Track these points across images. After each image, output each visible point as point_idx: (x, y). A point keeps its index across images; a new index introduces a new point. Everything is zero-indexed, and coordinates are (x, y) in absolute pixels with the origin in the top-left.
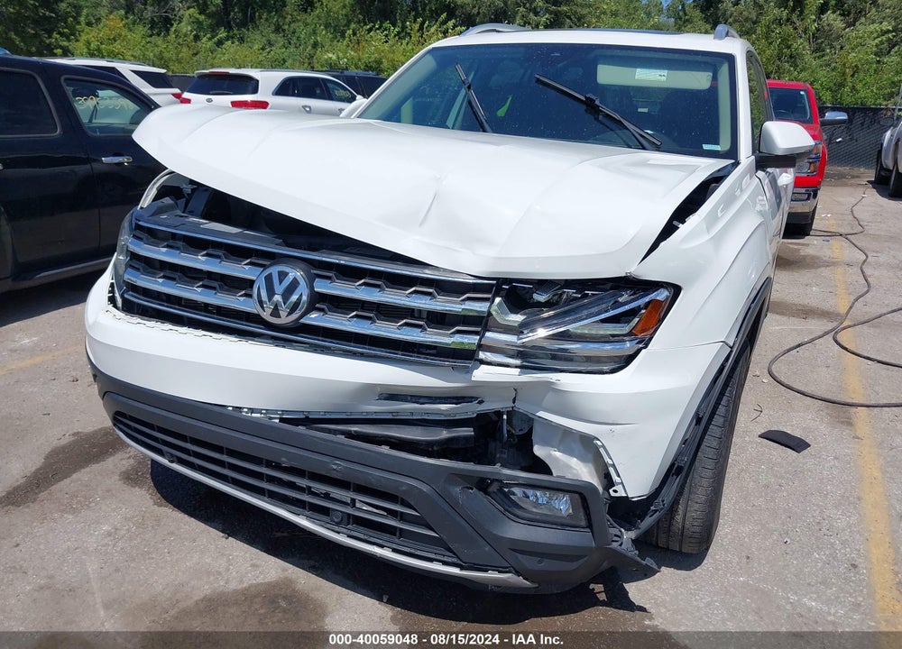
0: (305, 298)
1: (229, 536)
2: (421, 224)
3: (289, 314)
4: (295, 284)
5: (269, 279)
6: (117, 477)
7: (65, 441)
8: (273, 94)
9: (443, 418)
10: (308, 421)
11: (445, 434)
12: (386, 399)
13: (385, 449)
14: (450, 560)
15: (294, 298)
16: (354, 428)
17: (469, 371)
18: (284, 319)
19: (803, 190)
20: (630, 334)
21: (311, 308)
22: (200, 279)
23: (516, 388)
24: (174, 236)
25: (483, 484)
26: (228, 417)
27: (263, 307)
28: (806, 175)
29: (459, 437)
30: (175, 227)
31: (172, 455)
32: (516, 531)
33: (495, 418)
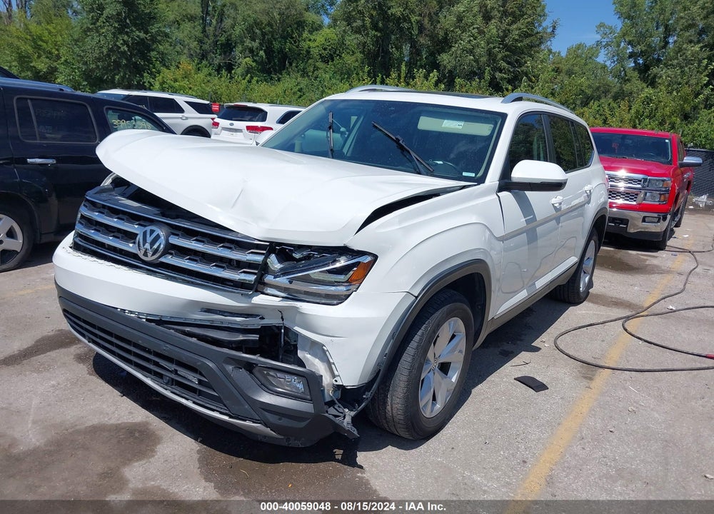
0: (162, 246)
1: (124, 395)
2: (232, 207)
3: (153, 255)
4: (158, 237)
5: (145, 234)
6: (73, 357)
7: (52, 333)
8: (277, 123)
9: (240, 327)
10: (160, 322)
11: (241, 337)
12: (205, 311)
13: (194, 340)
14: (225, 411)
15: (155, 247)
16: (188, 329)
17: (251, 297)
18: (150, 258)
19: (656, 215)
20: (347, 282)
21: (165, 253)
22: (113, 232)
23: (280, 310)
24: (104, 206)
25: (249, 367)
26: (117, 314)
27: (139, 249)
28: (658, 203)
29: (249, 340)
30: (104, 201)
31: (89, 338)
32: (266, 398)
33: (277, 331)
